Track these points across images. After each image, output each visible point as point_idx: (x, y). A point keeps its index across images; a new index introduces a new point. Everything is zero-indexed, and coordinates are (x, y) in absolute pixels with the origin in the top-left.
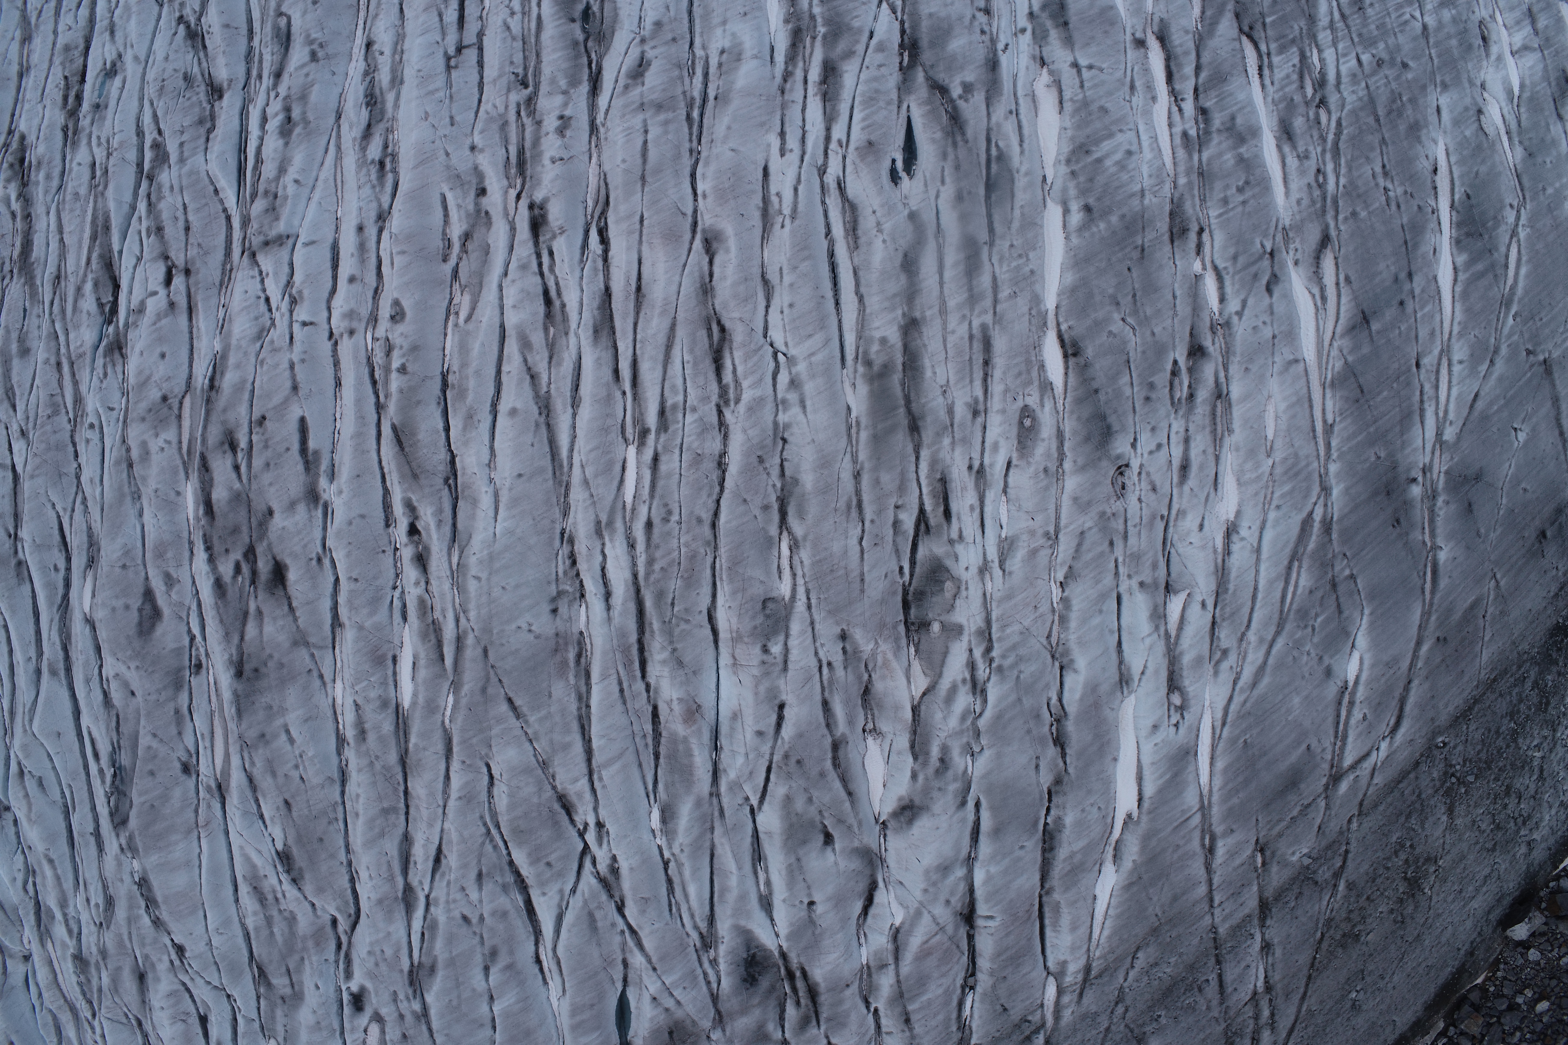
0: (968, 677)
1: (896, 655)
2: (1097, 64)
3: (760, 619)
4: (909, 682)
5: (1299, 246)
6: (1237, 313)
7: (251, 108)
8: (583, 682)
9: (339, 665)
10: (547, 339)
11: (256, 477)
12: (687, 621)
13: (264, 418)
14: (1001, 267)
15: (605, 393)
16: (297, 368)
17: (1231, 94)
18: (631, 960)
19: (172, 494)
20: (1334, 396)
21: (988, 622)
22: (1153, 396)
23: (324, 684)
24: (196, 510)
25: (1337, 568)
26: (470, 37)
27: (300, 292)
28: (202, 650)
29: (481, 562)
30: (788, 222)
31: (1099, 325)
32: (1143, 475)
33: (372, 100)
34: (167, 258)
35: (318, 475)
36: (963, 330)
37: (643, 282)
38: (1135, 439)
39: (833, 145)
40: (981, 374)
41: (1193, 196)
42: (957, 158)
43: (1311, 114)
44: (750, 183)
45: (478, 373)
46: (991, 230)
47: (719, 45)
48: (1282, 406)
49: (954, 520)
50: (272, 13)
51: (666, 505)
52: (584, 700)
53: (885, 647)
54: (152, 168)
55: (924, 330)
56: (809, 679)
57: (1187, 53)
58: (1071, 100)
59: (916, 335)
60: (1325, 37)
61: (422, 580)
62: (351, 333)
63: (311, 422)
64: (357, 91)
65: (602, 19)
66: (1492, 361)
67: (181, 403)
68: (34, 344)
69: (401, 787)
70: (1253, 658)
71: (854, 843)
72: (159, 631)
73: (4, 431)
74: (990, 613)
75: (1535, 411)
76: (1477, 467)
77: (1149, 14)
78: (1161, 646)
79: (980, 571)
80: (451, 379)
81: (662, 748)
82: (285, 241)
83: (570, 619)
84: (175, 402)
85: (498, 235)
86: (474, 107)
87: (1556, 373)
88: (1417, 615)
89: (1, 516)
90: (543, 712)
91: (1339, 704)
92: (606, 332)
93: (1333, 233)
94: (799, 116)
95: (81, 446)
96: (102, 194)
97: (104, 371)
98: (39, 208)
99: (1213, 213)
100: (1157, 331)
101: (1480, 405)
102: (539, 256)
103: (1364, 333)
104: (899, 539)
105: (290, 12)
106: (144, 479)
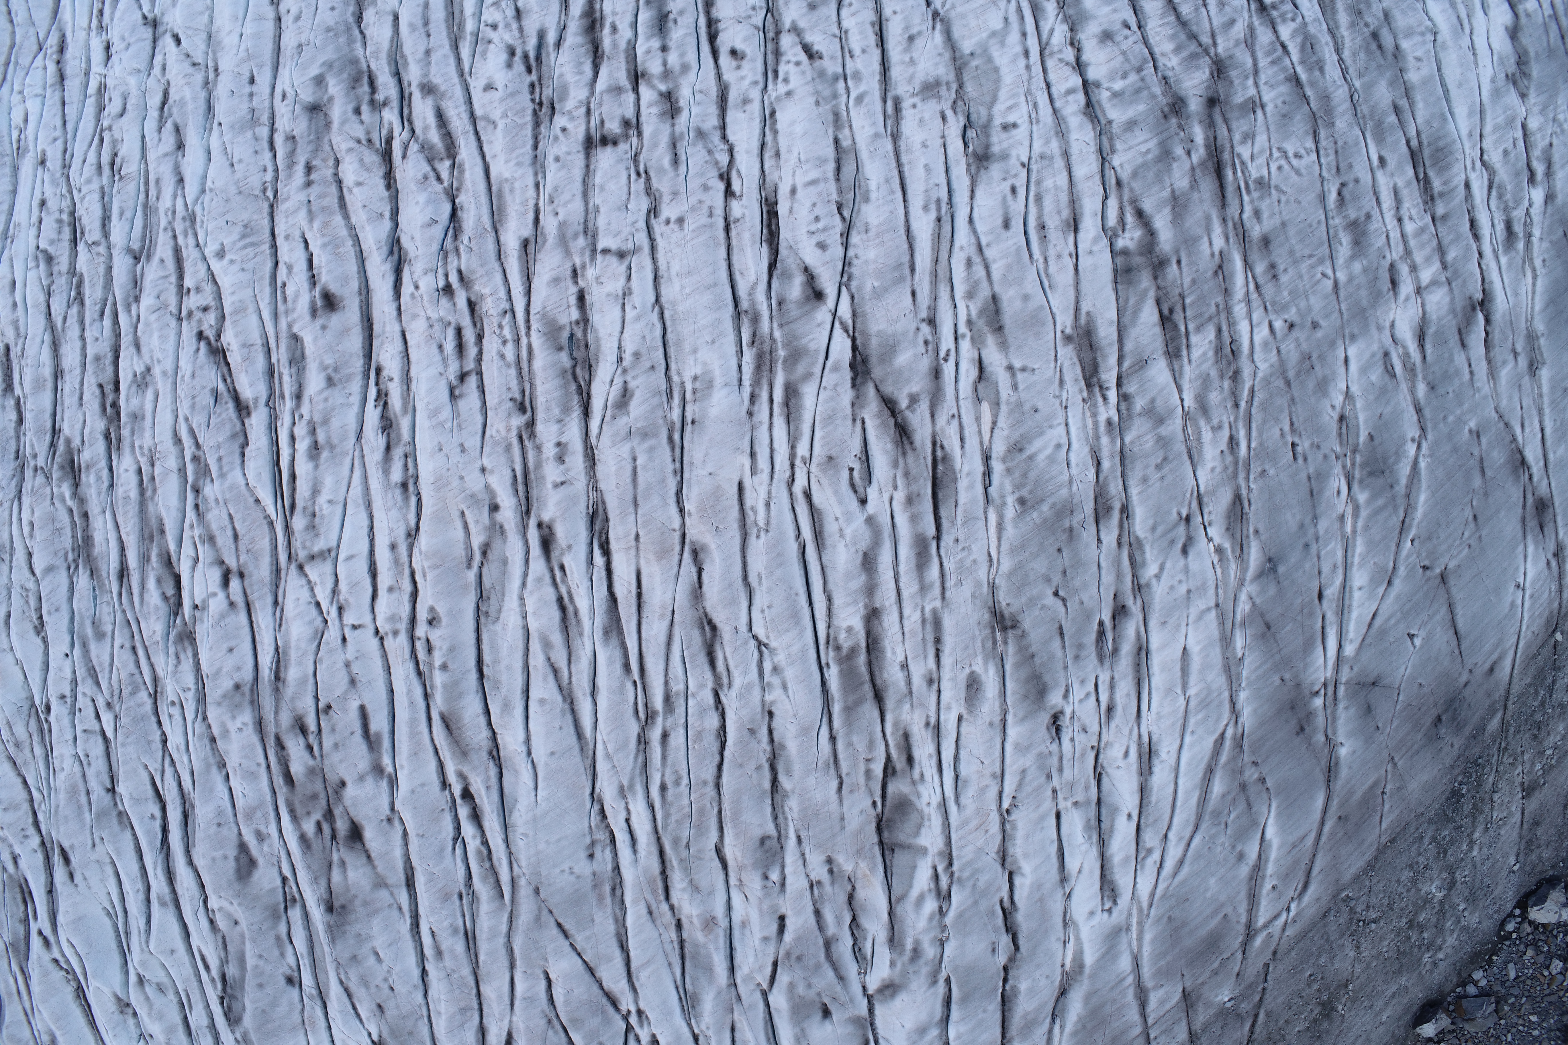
0: (933, 887)
1: (873, 873)
2: (1029, 365)
3: (759, 854)
5: (1212, 510)
6: (1156, 576)
7: (279, 425)
8: (619, 908)
10: (564, 639)
11: (327, 756)
12: (700, 858)
13: (329, 707)
14: (948, 559)
15: (618, 683)
16: (352, 665)
17: (1152, 379)
19: (254, 767)
20: (1243, 634)
21: (949, 844)
22: (1083, 654)
23: (403, 915)
25: (1247, 775)
26: (470, 363)
27: (346, 600)
28: (294, 888)
29: (526, 822)
31: (1033, 601)
32: (1075, 720)
33: (387, 424)
34: (223, 562)
35: (381, 754)
36: (917, 616)
37: (643, 591)
38: (1067, 691)
39: (798, 462)
40: (934, 650)
41: (1116, 478)
42: (906, 465)
43: (1226, 386)
44: (728, 498)
45: (508, 668)
46: (938, 525)
47: (693, 372)
49: (916, 765)
50: (284, 335)
51: (675, 774)
52: (621, 922)
53: (864, 865)
54: (196, 480)
55: (883, 618)
56: (802, 897)
58: (1008, 401)
59: (877, 623)
60: (1239, 310)
61: (478, 835)
62: (396, 633)
63: (369, 708)
64: (373, 415)
65: (587, 346)
66: (1390, 583)
67: (252, 690)
68: (108, 628)
69: (474, 991)
70: (1174, 853)
71: (848, 1014)
72: (257, 875)
73: (90, 704)
74: (949, 837)
75: (1430, 617)
76: (1375, 674)
77: (1077, 310)
78: (1094, 852)
79: (939, 806)
80: (485, 670)
81: (686, 951)
82: (329, 554)
83: (604, 860)
84: (246, 689)
85: (513, 548)
86: (480, 431)
87: (1452, 581)
88: (1320, 802)
89: (98, 774)
90: (588, 933)
91: (1251, 879)
92: (614, 634)
93: (1244, 492)
94: (767, 435)
95: (164, 719)
96: (152, 498)
97: (178, 657)
98: (94, 508)
99: (1134, 491)
100: (1085, 600)
101: (1378, 622)
102: (552, 570)
103: (1271, 577)
104: (871, 783)
105: (301, 334)
106: (227, 752)
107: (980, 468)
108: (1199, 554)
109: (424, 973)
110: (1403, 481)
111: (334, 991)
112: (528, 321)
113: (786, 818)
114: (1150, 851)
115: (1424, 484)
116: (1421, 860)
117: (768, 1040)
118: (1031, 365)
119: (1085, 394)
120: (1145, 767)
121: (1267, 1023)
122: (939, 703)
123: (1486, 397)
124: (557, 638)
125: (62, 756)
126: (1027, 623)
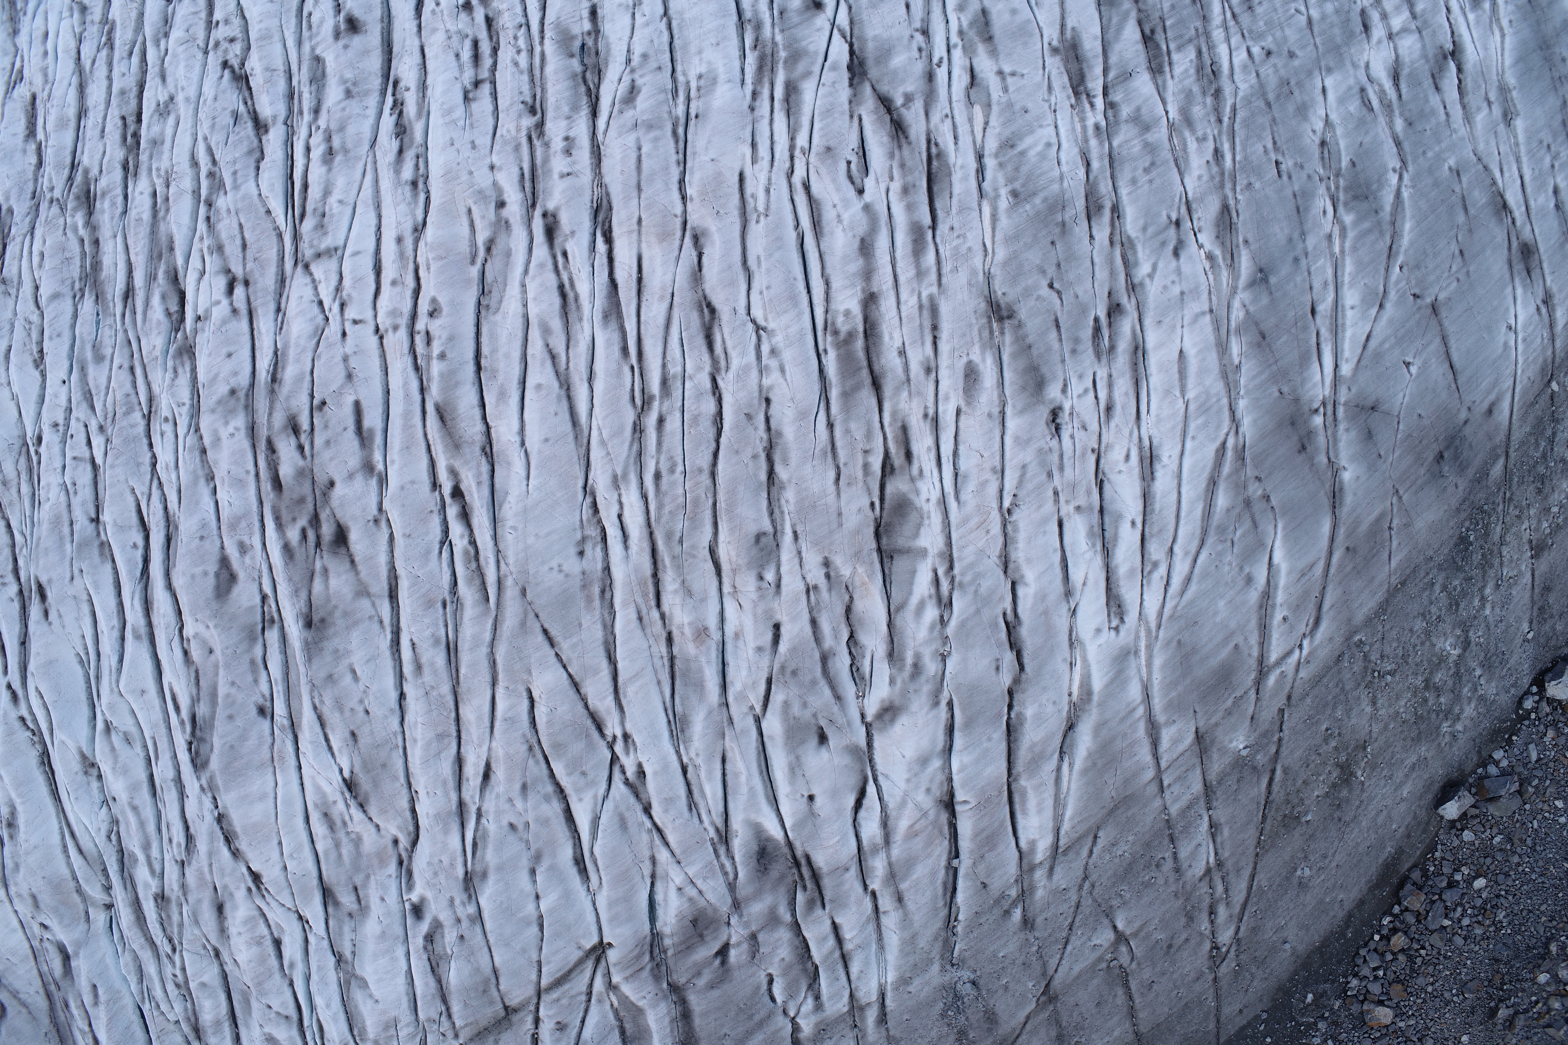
0: (933, 592)
1: (871, 578)
3: (754, 552)
5: (1201, 216)
6: (1149, 275)
7: (295, 140)
8: (607, 612)
10: (564, 325)
11: (318, 455)
12: (693, 556)
13: (323, 403)
14: (943, 246)
15: (615, 369)
16: (350, 359)
17: (1137, 89)
18: (658, 856)
19: (243, 473)
20: (1238, 342)
21: (949, 544)
22: (1079, 348)
23: (383, 628)
24: (266, 484)
25: (1250, 490)
26: (484, 73)
27: (349, 296)
28: (274, 607)
29: (517, 515)
31: (1028, 290)
32: (1075, 416)
33: (401, 130)
34: (229, 271)
35: (372, 451)
36: (913, 301)
37: (644, 272)
38: (1065, 385)
39: (798, 152)
40: (931, 337)
41: (1106, 178)
42: (902, 157)
43: (1209, 102)
44: (729, 186)
45: (506, 357)
46: (934, 215)
47: (698, 71)
49: (915, 460)
50: (307, 59)
51: (671, 458)
52: (609, 628)
53: (862, 571)
54: (210, 194)
55: (881, 302)
58: (998, 102)
59: (874, 307)
60: (1218, 34)
61: (467, 533)
62: (396, 328)
63: (364, 404)
64: (388, 122)
65: (597, 53)
66: (1381, 306)
67: (247, 395)
68: (108, 352)
69: (453, 715)
70: (1181, 569)
71: (845, 742)
72: (236, 590)
73: (83, 429)
74: (949, 537)
75: (1425, 346)
76: (1373, 398)
77: (1063, 26)
78: (1099, 561)
79: (939, 502)
80: (483, 362)
81: (676, 668)
82: (335, 252)
83: (594, 559)
84: (242, 394)
85: (518, 239)
86: (491, 132)
87: (1443, 313)
88: (1326, 528)
89: (84, 503)
90: (575, 640)
91: (1261, 607)
92: (614, 316)
93: (1232, 202)
94: (768, 128)
95: (156, 439)
96: (164, 218)
97: (175, 371)
98: (105, 234)
99: (1124, 192)
100: (1080, 294)
101: (1373, 344)
102: (554, 257)
103: (1263, 287)
104: (869, 479)
105: (324, 55)
106: (216, 462)
107: (973, 165)
108: (1190, 257)
109: (402, 696)
110: (1388, 208)
111: (307, 718)
112: (542, 31)
113: (782, 513)
114: (1155, 565)
115: (1408, 213)
116: (1434, 609)
117: (761, 773)
118: (1020, 70)
119: (1073, 101)
120: (1147, 471)
121: (1284, 781)
122: (937, 395)
123: (1463, 139)
124: (556, 324)
125: (49, 485)
126: (1023, 313)
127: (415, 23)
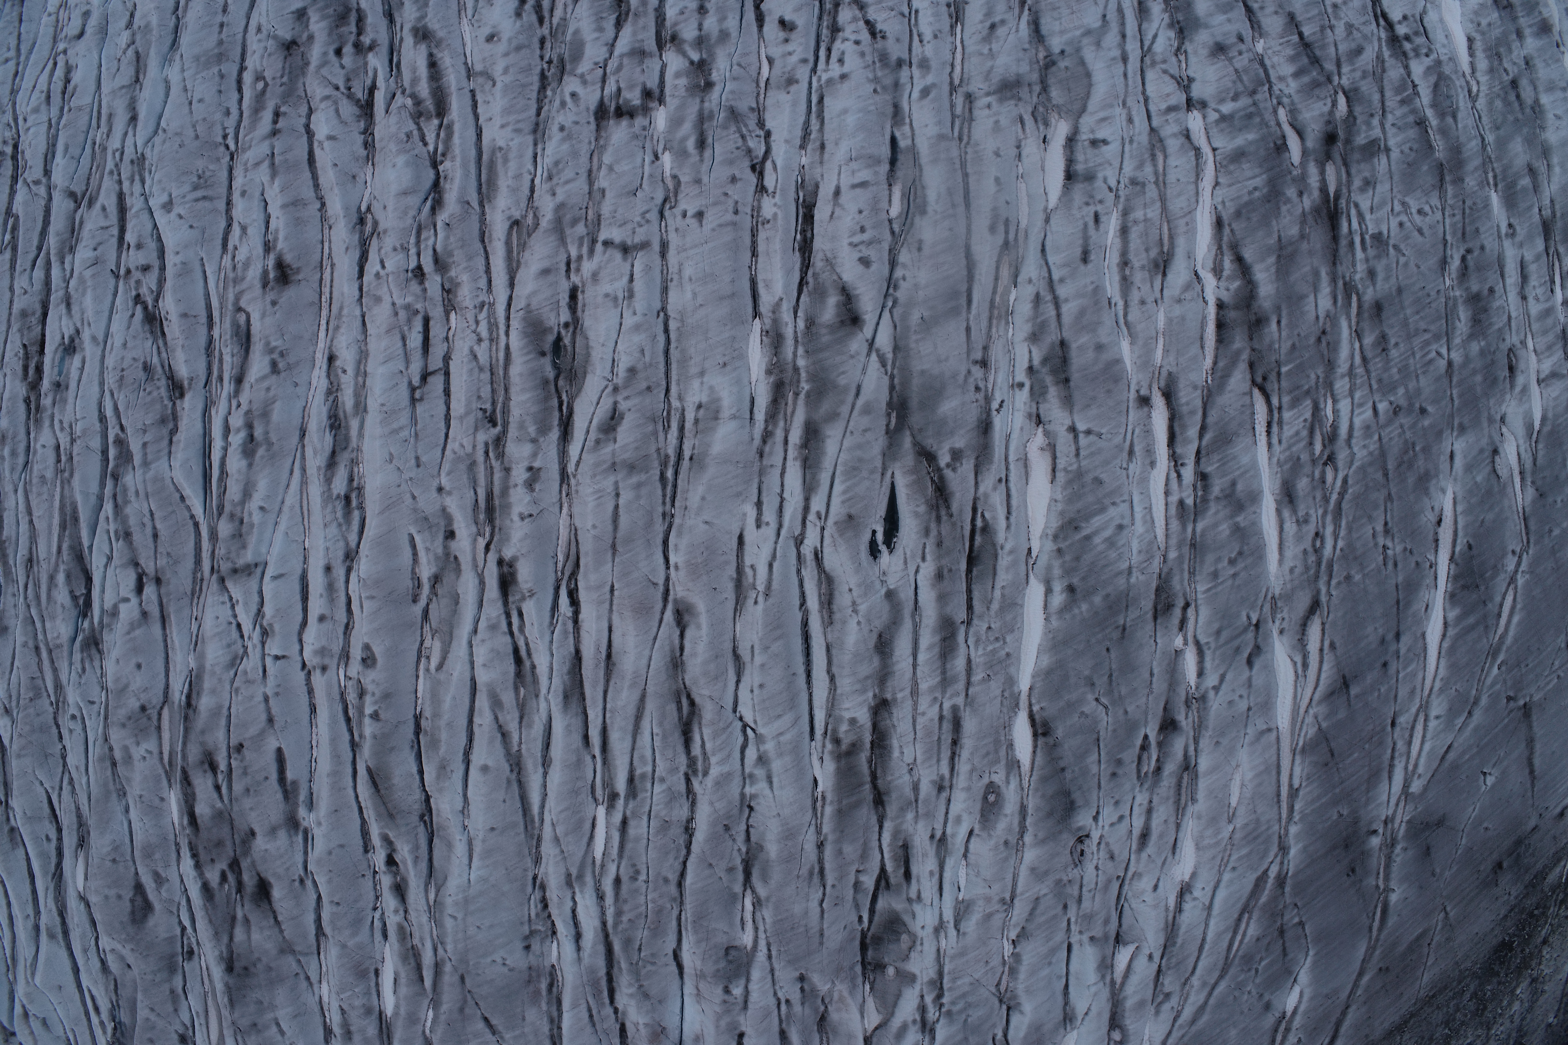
0: (918, 1018)
1: (851, 993)
2: (1096, 429)
3: (722, 964)
4: (862, 1017)
5: (1286, 616)
6: (1214, 688)
7: (213, 412)
8: (554, 1009)
9: (324, 969)
10: (517, 699)
11: (237, 800)
12: (654, 964)
13: (241, 745)
14: (977, 649)
15: (575, 759)
16: (272, 702)
17: (1235, 458)
19: (157, 801)
20: (1303, 762)
21: (941, 974)
22: (1120, 772)
23: (311, 984)
24: (181, 818)
25: (1286, 918)
26: (436, 362)
27: (271, 625)
28: (193, 940)
29: (456, 903)
30: (761, 599)
31: (1071, 706)
32: (1103, 846)
33: (336, 422)
34: (137, 564)
35: (296, 805)
36: (933, 712)
37: (614, 651)
38: (1098, 813)
39: (812, 517)
40: (949, 753)
41: (1182, 571)
42: (940, 533)
43: (1317, 474)
44: (724, 553)
45: (449, 725)
46: (970, 607)
47: (696, 399)
48: (1249, 775)
49: (914, 881)
50: (230, 307)
51: (634, 865)
52: (556, 1023)
53: (842, 988)
54: (117, 466)
55: (895, 711)
56: (767, 1015)
57: (1192, 413)
58: (1065, 469)
59: (886, 715)
60: (1341, 385)
61: (401, 910)
62: (324, 668)
63: (288, 753)
64: (320, 410)
65: (574, 355)
66: (1470, 713)
67: (158, 713)
68: (12, 623)
72: (151, 922)
74: (942, 966)
75: (1507, 755)
76: (1441, 813)
78: (1105, 994)
79: (935, 930)
82: (254, 569)
84: (153, 711)
85: (467, 586)
86: (440, 444)
87: (1535, 715)
88: (1361, 952)
90: (517, 1031)
92: (575, 699)
93: (1324, 597)
94: (778, 482)
95: (65, 734)
96: (69, 481)
97: (83, 666)
98: (6, 484)
99: (1201, 588)
100: (1130, 711)
101: (1452, 756)
102: (508, 617)
103: (1342, 697)
104: (859, 896)
105: (249, 308)
106: (128, 781)
108: (1265, 665)
110: (1498, 598)
112: (508, 317)
114: (1168, 996)
115: (1519, 603)
116: (1459, 1016)
122: (947, 814)
124: (508, 696)
126: (1061, 731)
127: (356, 286)
